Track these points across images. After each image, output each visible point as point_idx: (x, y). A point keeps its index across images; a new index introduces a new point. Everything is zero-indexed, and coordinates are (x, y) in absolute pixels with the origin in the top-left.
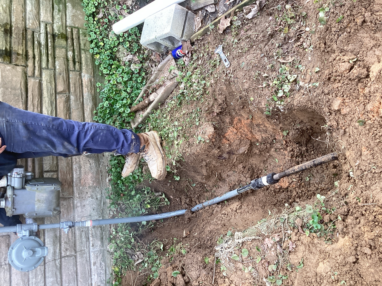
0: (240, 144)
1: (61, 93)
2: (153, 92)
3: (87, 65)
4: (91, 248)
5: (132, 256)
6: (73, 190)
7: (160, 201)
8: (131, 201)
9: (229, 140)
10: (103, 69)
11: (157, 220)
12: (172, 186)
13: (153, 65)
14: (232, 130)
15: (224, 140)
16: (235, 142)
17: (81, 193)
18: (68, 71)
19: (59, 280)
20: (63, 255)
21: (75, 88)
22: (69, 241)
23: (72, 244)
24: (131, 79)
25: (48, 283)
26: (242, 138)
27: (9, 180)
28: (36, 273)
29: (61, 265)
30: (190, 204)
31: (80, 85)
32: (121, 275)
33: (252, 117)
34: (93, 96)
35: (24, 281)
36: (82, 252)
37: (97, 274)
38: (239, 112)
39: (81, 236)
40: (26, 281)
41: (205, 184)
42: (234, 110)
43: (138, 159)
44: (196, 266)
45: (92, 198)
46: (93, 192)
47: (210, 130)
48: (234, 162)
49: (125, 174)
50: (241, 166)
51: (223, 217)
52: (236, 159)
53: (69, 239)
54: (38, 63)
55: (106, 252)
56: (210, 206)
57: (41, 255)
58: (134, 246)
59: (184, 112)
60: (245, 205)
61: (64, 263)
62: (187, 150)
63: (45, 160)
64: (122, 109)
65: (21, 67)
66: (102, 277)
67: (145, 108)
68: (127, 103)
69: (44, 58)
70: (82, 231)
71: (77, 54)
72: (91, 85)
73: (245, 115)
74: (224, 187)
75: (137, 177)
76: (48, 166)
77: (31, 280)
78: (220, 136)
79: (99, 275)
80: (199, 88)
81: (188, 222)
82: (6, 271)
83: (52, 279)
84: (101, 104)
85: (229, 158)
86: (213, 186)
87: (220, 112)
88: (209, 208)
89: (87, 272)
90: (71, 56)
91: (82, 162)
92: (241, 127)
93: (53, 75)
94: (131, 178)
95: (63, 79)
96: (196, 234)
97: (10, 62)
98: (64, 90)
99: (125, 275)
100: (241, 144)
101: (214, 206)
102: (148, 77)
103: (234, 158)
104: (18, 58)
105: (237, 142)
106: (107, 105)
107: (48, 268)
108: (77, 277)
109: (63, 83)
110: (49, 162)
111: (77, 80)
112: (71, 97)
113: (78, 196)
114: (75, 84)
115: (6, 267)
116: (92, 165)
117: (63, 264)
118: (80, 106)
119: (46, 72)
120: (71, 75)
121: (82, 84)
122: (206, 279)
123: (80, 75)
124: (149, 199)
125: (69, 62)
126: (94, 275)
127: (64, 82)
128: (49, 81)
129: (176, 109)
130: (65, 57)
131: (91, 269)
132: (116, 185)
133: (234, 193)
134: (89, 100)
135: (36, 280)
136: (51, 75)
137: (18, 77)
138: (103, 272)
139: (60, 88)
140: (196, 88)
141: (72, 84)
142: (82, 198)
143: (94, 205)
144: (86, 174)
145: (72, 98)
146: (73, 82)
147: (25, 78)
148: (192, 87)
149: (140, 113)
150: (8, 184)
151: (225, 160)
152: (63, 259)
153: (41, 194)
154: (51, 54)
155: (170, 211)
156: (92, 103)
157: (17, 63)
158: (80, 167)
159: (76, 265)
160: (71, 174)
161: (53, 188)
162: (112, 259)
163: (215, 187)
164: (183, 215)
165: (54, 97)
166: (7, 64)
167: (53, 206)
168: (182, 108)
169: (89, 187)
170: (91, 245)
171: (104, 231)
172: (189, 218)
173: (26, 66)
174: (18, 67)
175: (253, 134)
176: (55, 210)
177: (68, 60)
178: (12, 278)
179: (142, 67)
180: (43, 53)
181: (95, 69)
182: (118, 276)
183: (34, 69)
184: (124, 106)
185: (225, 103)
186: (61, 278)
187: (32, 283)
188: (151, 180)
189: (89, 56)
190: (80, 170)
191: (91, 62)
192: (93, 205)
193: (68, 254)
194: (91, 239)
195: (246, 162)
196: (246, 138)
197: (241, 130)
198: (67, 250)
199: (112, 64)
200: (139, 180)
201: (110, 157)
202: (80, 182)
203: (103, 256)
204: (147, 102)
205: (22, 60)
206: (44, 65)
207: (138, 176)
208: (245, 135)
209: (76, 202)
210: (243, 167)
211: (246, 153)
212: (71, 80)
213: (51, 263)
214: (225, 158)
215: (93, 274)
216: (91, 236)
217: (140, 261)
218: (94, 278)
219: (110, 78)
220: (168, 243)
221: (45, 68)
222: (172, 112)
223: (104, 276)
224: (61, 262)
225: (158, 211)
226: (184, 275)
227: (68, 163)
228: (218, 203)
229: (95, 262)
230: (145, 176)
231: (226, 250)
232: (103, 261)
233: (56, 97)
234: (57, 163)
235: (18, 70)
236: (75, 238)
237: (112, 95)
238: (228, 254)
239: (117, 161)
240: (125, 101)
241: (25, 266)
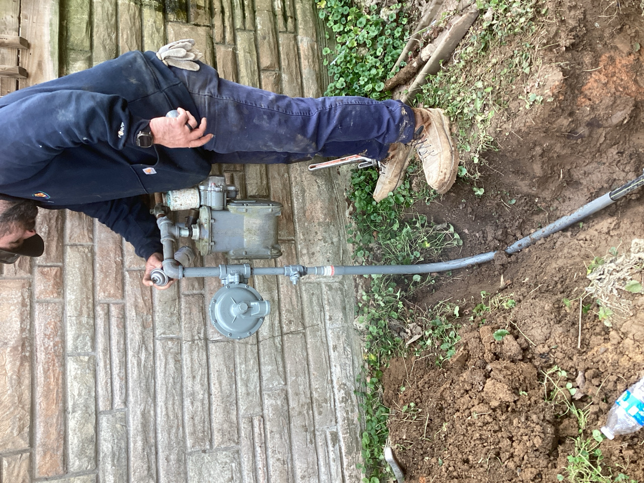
0: (613, 106)
1: (267, 69)
2: (425, 44)
3: (306, 22)
4: (328, 322)
5: (399, 333)
6: (294, 228)
7: (445, 240)
8: (392, 240)
9: (590, 100)
10: (332, 24)
11: (441, 273)
12: (469, 208)
13: (422, 2)
14: (597, 78)
15: (581, 99)
16: (604, 101)
17: (307, 233)
18: (276, 32)
19: (281, 369)
20: (285, 329)
21: (288, 61)
22: (293, 309)
23: (298, 314)
24: (381, 34)
25: (265, 374)
26: (618, 94)
27: (202, 198)
28: (246, 355)
29: (282, 346)
30: (505, 239)
31: (295, 56)
32: (381, 366)
33: (641, 47)
34: (317, 74)
35: (228, 367)
36: (315, 329)
37: (340, 365)
38: (613, 42)
39: (311, 302)
40: (232, 366)
41: (535, 196)
42: (601, 38)
43: (402, 168)
44: (541, 320)
45: (325, 242)
46: (325, 232)
47: (554, 77)
48: (601, 144)
49: (379, 194)
50: (614, 151)
51: (583, 245)
52: (605, 137)
53: (293, 306)
54: (229, 21)
55: (351, 331)
56: (546, 237)
57: (259, 314)
58: (403, 314)
59: (494, 61)
60: (625, 222)
61: (288, 343)
62: (505, 126)
63: (249, 178)
64: (370, 86)
65: (204, 28)
66: (348, 371)
67: (410, 79)
68: (378, 74)
69: (238, 12)
70: (313, 294)
71: (288, 3)
72: (314, 54)
73: (624, 47)
74: (576, 198)
75: (402, 199)
76: (254, 187)
77: (238, 365)
78: (572, 90)
79: (343, 367)
80: (524, 9)
81: (502, 271)
82: (201, 350)
83: (270, 368)
84: (331, 85)
85: (590, 136)
86: (553, 200)
87: (573, 45)
88: (545, 240)
89: (324, 360)
90: (280, 7)
91: (305, 183)
92: (615, 72)
93: (253, 40)
94: (391, 200)
95: (269, 46)
96: (527, 279)
97: (188, 21)
98: (271, 64)
99: (387, 366)
100: (616, 104)
101: (555, 236)
102: (412, 26)
103: (601, 134)
104: (198, 14)
105: (608, 101)
106: (342, 85)
107: (264, 350)
108: (308, 367)
109: (270, 52)
110: (255, 181)
111: (291, 47)
112: (283, 75)
113: (302, 237)
114: (288, 55)
115: (201, 343)
116: (321, 188)
117: (286, 345)
118: (298, 91)
119: (242, 36)
120: (282, 39)
121: (299, 54)
122: (564, 341)
123: (295, 38)
124: (424, 235)
125: (277, 17)
126: (335, 366)
127: (271, 50)
128: (248, 51)
129: (477, 60)
130: (271, 10)
131: (329, 357)
132: (365, 217)
133: (605, 199)
134: (311, 81)
135: (246, 366)
136: (250, 40)
137: (201, 44)
138: (349, 362)
139: (266, 61)
140: (519, 10)
141: (283, 54)
142: (310, 241)
143: (328, 254)
144: (312, 203)
145: (285, 77)
146: (285, 51)
147: (211, 46)
148: (509, 11)
149: (400, 91)
150: (202, 204)
151: (582, 141)
152: (285, 337)
153: (252, 221)
154: (248, 5)
155: (463, 256)
156: (316, 85)
157: (198, 21)
158: (303, 191)
159: (307, 349)
160: (290, 202)
161: (270, 210)
162: (364, 341)
163: (557, 200)
164: (488, 263)
165: (256, 77)
166: (183, 24)
167: (271, 242)
168: (489, 54)
169: (319, 224)
170: (328, 317)
171: (346, 296)
172: (502, 265)
173: (212, 27)
174: (199, 28)
175: (639, 86)
176: (273, 247)
177: (275, 15)
178: (211, 361)
179: (401, 10)
180: (235, 4)
181: (319, 26)
182: (375, 369)
183: (224, 32)
184: (372, 80)
185: (582, 26)
186: (284, 367)
187: (241, 371)
188: (428, 200)
189: (307, 6)
190: (303, 196)
191: (311, 16)
192: (326, 253)
193: (292, 329)
194: (327, 308)
195: (625, 143)
196: (626, 94)
197: (615, 78)
198: (290, 322)
199: (348, 15)
200: (408, 204)
201: (350, 174)
202: (305, 215)
203: (348, 337)
204: (415, 65)
205: (204, 16)
206: (238, 24)
207: (404, 196)
208: (624, 88)
209: (299, 247)
210: (618, 153)
211: (625, 122)
212: (281, 48)
213: (267, 342)
214: (581, 136)
215: (334, 364)
216: (326, 302)
217: (416, 337)
218: (335, 371)
219: (344, 40)
220: (466, 305)
221: (240, 29)
222: (468, 68)
223: (351, 370)
224: (282, 340)
225: (441, 256)
226: (516, 338)
227: (284, 185)
228: (565, 229)
229: (336, 345)
230: (417, 195)
231: (612, 277)
232: (348, 345)
233: (259, 76)
234: (268, 183)
235: (200, 32)
236: (302, 304)
237: (350, 65)
238: (616, 283)
239: (364, 177)
240: (374, 71)
241: (234, 330)
